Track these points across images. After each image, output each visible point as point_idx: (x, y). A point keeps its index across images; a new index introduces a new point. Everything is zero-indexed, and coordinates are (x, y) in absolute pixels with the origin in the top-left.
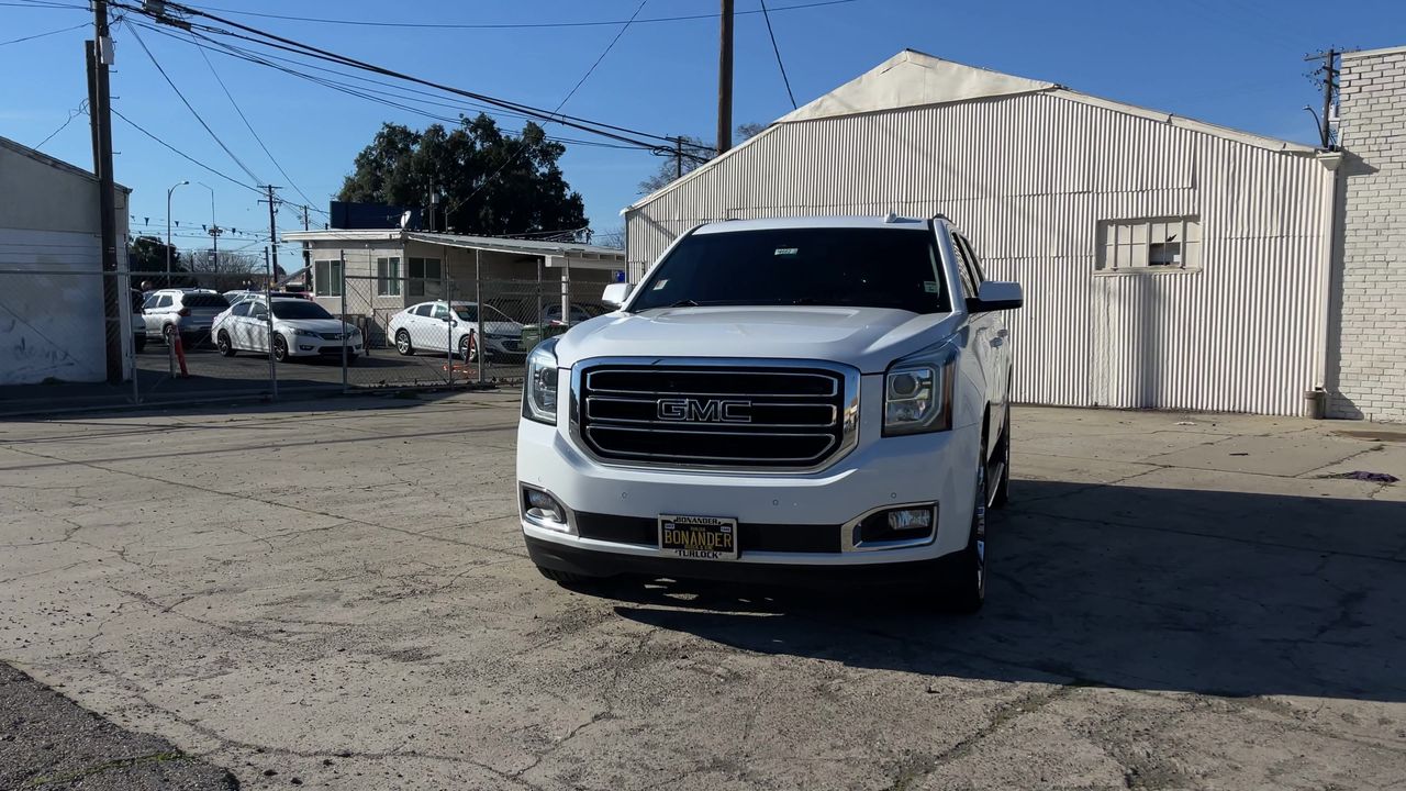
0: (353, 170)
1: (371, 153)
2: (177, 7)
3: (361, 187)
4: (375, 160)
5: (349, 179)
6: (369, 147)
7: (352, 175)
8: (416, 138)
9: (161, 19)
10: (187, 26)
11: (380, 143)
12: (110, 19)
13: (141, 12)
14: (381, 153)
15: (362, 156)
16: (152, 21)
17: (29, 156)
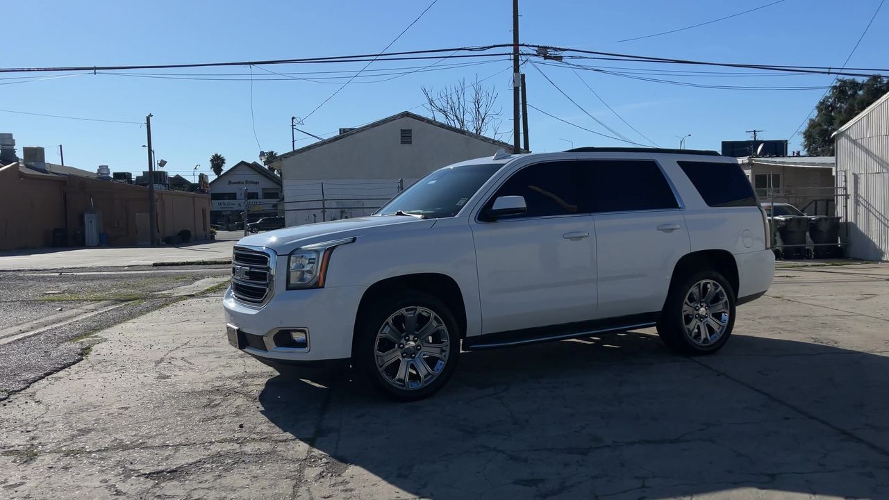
0: (814, 114)
1: (827, 101)
2: (556, 49)
3: (820, 125)
4: (831, 105)
5: (811, 120)
6: (826, 97)
7: (814, 118)
8: (861, 86)
9: (546, 57)
10: (559, 58)
11: (833, 93)
12: (520, 63)
13: (536, 56)
14: (835, 100)
15: (821, 104)
16: (541, 59)
17: (482, 140)
